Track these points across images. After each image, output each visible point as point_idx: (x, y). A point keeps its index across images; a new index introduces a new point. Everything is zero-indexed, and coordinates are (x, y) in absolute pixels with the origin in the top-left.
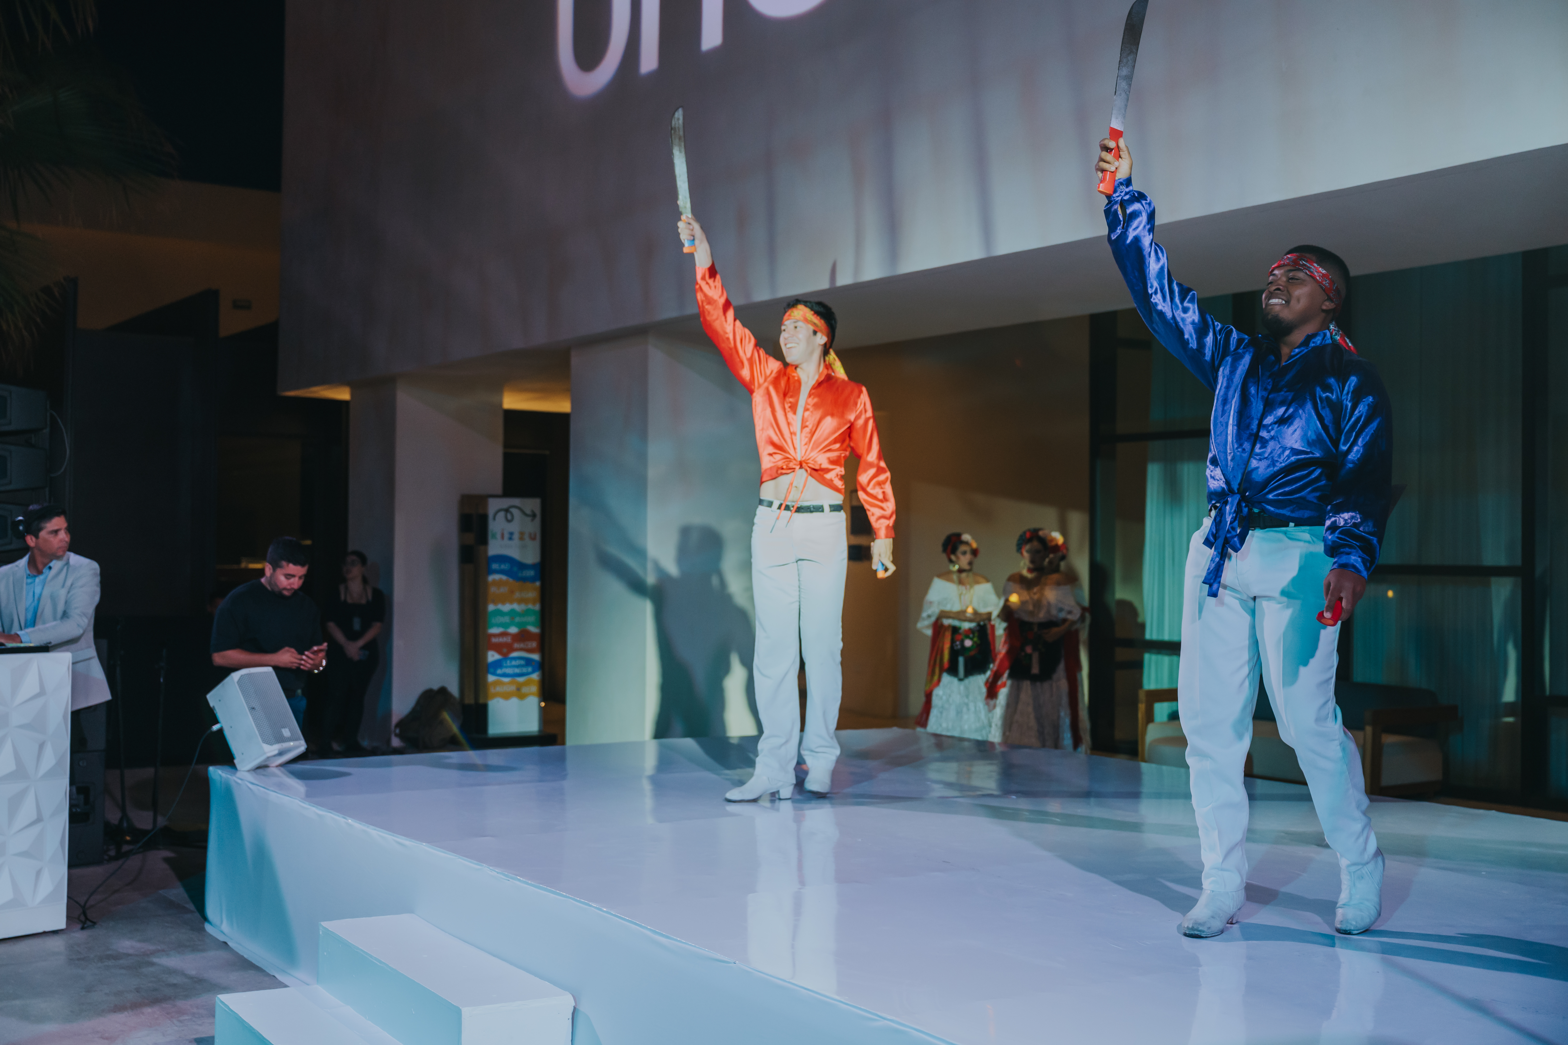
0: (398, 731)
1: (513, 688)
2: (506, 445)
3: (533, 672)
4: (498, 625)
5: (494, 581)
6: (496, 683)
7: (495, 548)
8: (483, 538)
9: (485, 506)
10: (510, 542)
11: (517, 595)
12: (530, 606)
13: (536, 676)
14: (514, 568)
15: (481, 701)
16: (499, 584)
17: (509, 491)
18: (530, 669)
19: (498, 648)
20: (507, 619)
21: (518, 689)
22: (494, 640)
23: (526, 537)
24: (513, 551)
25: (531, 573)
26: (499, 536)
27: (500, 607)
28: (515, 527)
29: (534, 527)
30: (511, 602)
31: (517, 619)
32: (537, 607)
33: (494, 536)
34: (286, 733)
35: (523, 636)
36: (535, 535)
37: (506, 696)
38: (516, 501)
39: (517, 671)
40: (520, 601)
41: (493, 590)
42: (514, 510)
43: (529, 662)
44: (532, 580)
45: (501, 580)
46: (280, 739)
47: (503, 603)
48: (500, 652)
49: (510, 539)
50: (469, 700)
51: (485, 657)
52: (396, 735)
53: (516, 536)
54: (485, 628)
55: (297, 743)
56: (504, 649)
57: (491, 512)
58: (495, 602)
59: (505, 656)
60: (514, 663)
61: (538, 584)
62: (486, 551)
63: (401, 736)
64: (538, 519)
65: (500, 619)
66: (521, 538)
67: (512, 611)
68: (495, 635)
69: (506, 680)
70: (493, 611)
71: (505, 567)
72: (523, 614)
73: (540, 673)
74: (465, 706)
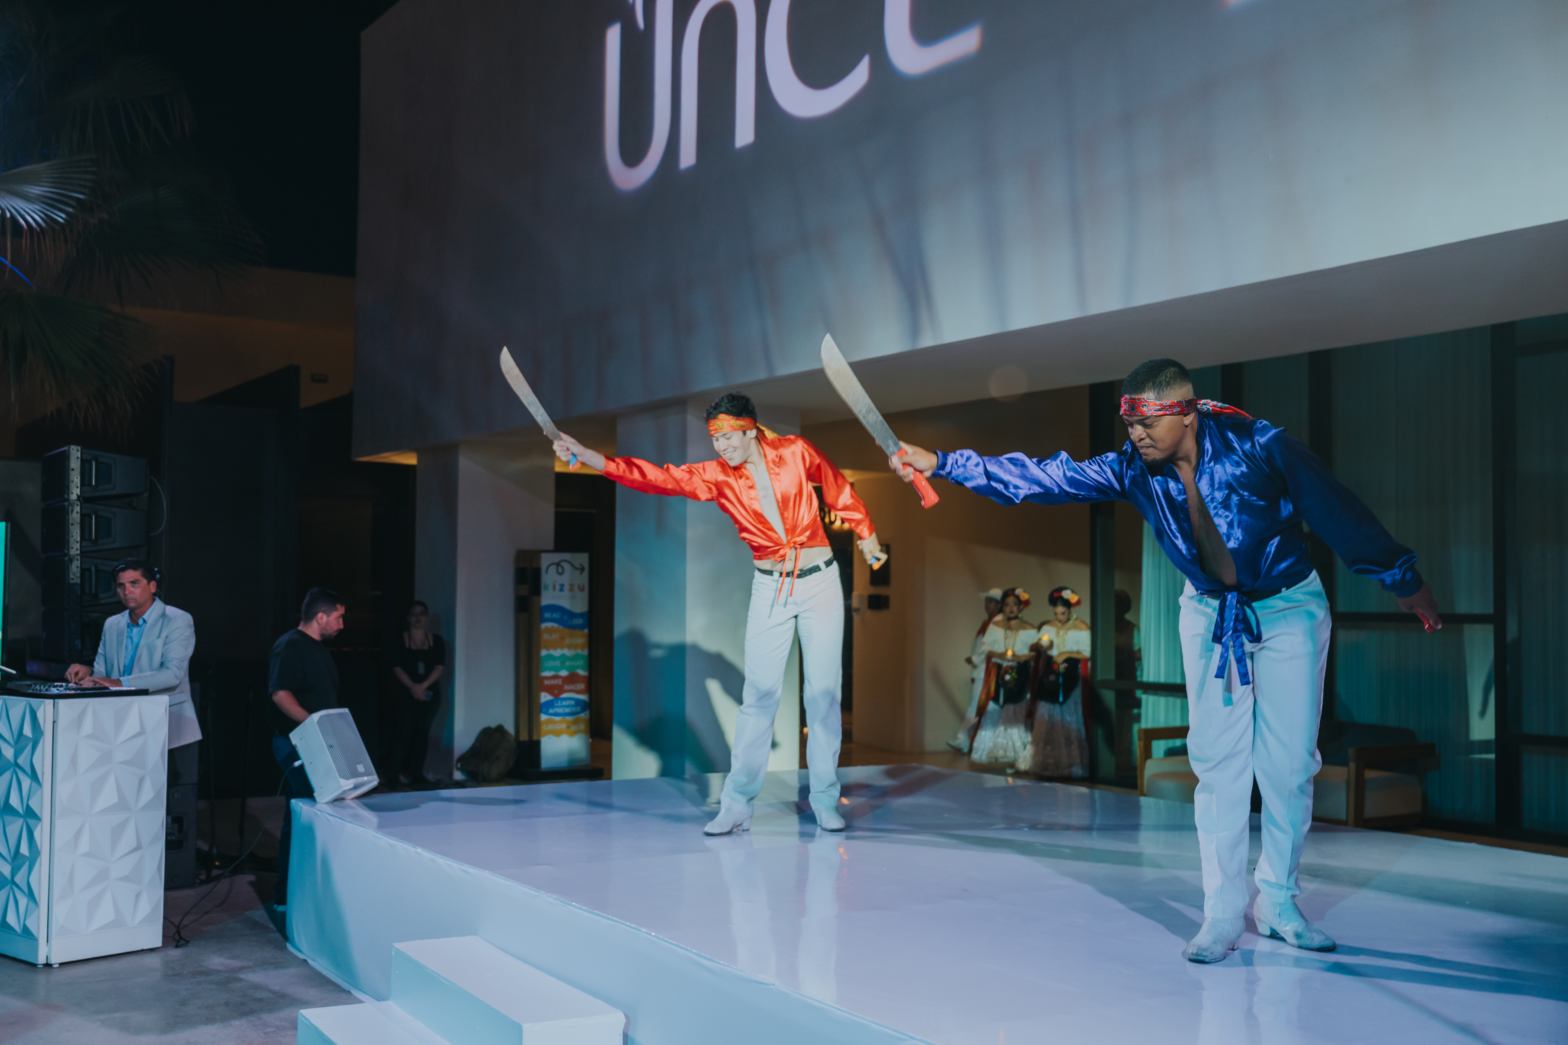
0: (459, 765)
1: (563, 726)
2: (557, 505)
3: (581, 711)
4: (550, 669)
5: (547, 628)
6: (549, 722)
7: (547, 598)
8: (536, 589)
9: (539, 560)
10: (561, 593)
11: (567, 641)
12: (579, 651)
13: (584, 716)
14: (565, 616)
15: (535, 738)
16: (551, 631)
17: (560, 547)
19: (549, 690)
20: (558, 663)
21: (568, 727)
22: (546, 682)
23: (576, 588)
24: (564, 601)
25: (580, 621)
26: (551, 587)
27: (552, 652)
28: (565, 579)
29: (583, 579)
30: (562, 647)
31: (567, 664)
32: (585, 652)
33: (546, 588)
34: (360, 768)
35: (572, 678)
36: (584, 586)
37: (557, 733)
38: (567, 556)
39: (567, 710)
40: (570, 647)
41: (545, 636)
42: (563, 564)
43: (578, 702)
44: (581, 627)
45: (552, 627)
46: (355, 775)
47: (555, 649)
48: (551, 693)
49: (561, 590)
50: (524, 737)
51: (539, 698)
52: (458, 769)
53: (567, 588)
54: (538, 672)
55: (372, 778)
56: (556, 691)
57: (544, 566)
58: (547, 648)
59: (557, 697)
60: (564, 703)
61: (586, 631)
62: (539, 601)
63: (461, 770)
64: (586, 573)
65: (551, 663)
66: (571, 590)
67: (563, 656)
68: (547, 678)
69: (557, 718)
70: (546, 656)
71: (556, 615)
72: (573, 658)
73: (587, 712)
74: (520, 744)
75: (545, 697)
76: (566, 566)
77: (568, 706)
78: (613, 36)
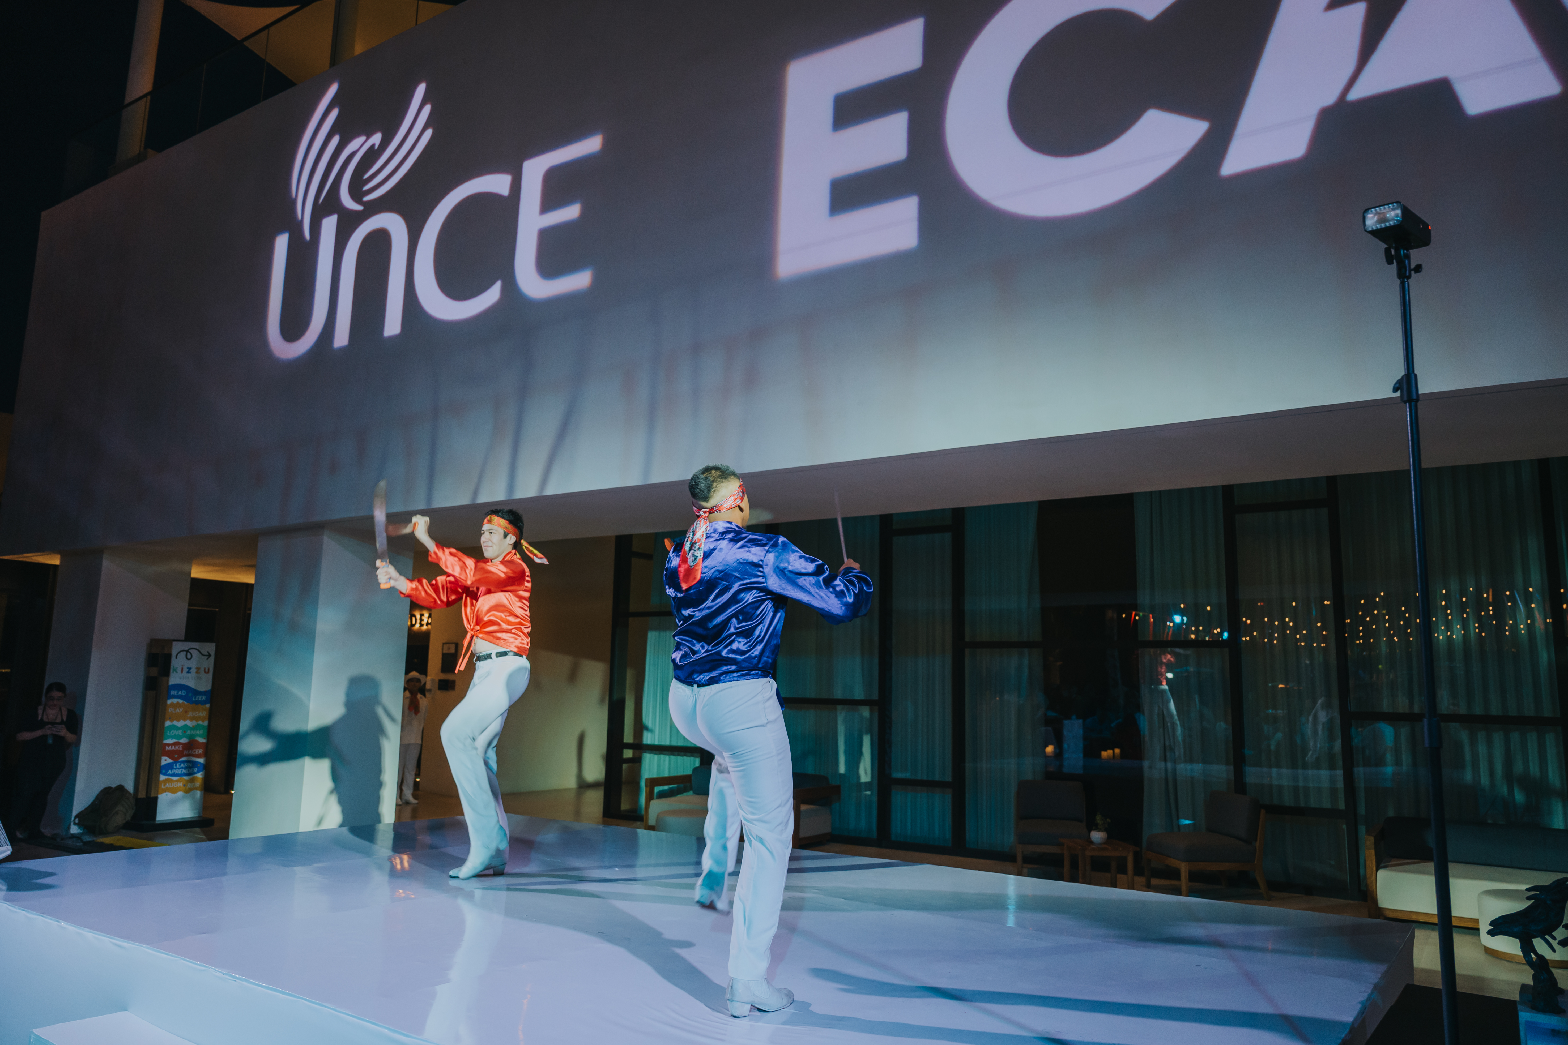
0: (77, 821)
1: (180, 785)
2: (190, 604)
3: (198, 772)
4: (172, 737)
5: (172, 703)
6: (165, 781)
7: (175, 679)
8: (166, 672)
9: (170, 648)
10: (189, 675)
11: (190, 714)
12: (200, 723)
13: (199, 776)
14: (190, 694)
15: (153, 795)
16: (177, 705)
17: (188, 638)
18: (195, 770)
19: (170, 754)
20: (180, 732)
21: (184, 785)
22: (168, 748)
23: (202, 670)
24: (190, 681)
25: (203, 698)
26: (179, 670)
27: (175, 723)
28: (193, 664)
29: (210, 664)
30: (185, 720)
32: (206, 723)
33: (175, 670)
35: (192, 744)
36: (208, 669)
37: (173, 791)
38: (195, 645)
39: (184, 771)
40: (192, 719)
41: (170, 710)
42: (191, 651)
43: (194, 764)
44: (203, 703)
45: (178, 702)
47: (178, 721)
48: (171, 758)
50: (142, 795)
51: (160, 761)
52: (75, 824)
53: (193, 670)
54: (162, 739)
57: (174, 652)
58: (171, 720)
60: (181, 765)
61: (208, 706)
62: (167, 681)
64: (213, 658)
65: (175, 732)
66: (197, 672)
67: (186, 725)
68: (168, 745)
69: (174, 778)
70: (169, 726)
71: (182, 693)
72: (194, 728)
73: (203, 773)
74: (138, 801)
75: (165, 761)
76: (194, 652)
78: (282, 243)
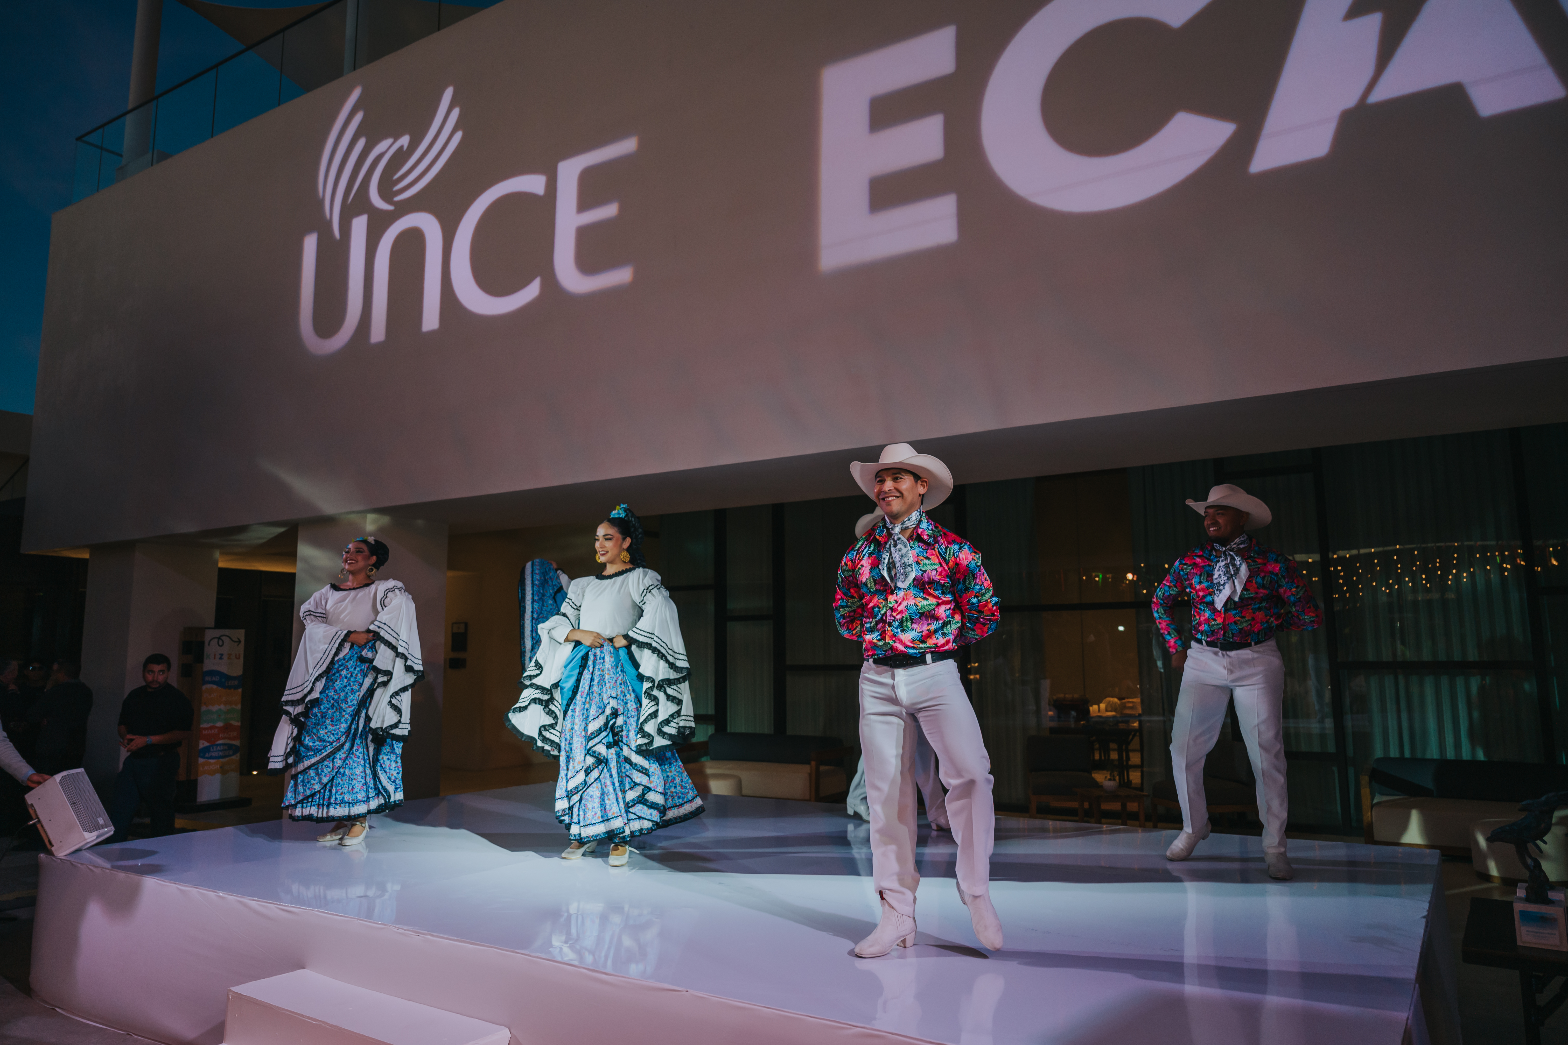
1: (218, 767)
2: (218, 595)
3: (234, 754)
4: (209, 721)
5: (207, 689)
6: (204, 764)
7: (208, 665)
8: (200, 658)
9: (202, 636)
10: (221, 661)
11: (224, 699)
12: (234, 707)
13: (236, 757)
14: (223, 679)
15: (193, 778)
16: (210, 691)
17: (220, 625)
18: (231, 752)
19: (207, 738)
20: (215, 717)
21: (221, 767)
22: (204, 732)
23: (233, 657)
24: (223, 667)
26: (212, 657)
27: (211, 708)
28: (225, 650)
29: (241, 649)
30: (219, 704)
31: (224, 716)
32: (239, 707)
33: (208, 657)
34: (101, 821)
35: (227, 727)
36: (239, 655)
37: (212, 773)
38: (226, 632)
39: (221, 753)
40: (227, 703)
41: (206, 695)
42: (223, 638)
43: (230, 746)
44: (236, 688)
45: (212, 688)
46: (97, 827)
47: (213, 705)
48: (208, 741)
49: (221, 658)
51: (197, 745)
53: (225, 656)
55: (109, 828)
56: (212, 739)
57: (207, 640)
58: (207, 704)
59: (212, 744)
60: (219, 748)
61: (240, 690)
62: (202, 668)
64: (242, 644)
65: (210, 717)
66: (229, 658)
67: (220, 710)
68: (205, 729)
69: (212, 761)
70: (205, 711)
71: (216, 678)
72: (229, 712)
73: (238, 754)
76: (225, 639)
77: (221, 751)
78: (310, 243)
